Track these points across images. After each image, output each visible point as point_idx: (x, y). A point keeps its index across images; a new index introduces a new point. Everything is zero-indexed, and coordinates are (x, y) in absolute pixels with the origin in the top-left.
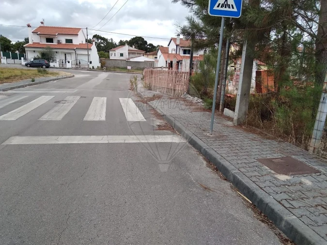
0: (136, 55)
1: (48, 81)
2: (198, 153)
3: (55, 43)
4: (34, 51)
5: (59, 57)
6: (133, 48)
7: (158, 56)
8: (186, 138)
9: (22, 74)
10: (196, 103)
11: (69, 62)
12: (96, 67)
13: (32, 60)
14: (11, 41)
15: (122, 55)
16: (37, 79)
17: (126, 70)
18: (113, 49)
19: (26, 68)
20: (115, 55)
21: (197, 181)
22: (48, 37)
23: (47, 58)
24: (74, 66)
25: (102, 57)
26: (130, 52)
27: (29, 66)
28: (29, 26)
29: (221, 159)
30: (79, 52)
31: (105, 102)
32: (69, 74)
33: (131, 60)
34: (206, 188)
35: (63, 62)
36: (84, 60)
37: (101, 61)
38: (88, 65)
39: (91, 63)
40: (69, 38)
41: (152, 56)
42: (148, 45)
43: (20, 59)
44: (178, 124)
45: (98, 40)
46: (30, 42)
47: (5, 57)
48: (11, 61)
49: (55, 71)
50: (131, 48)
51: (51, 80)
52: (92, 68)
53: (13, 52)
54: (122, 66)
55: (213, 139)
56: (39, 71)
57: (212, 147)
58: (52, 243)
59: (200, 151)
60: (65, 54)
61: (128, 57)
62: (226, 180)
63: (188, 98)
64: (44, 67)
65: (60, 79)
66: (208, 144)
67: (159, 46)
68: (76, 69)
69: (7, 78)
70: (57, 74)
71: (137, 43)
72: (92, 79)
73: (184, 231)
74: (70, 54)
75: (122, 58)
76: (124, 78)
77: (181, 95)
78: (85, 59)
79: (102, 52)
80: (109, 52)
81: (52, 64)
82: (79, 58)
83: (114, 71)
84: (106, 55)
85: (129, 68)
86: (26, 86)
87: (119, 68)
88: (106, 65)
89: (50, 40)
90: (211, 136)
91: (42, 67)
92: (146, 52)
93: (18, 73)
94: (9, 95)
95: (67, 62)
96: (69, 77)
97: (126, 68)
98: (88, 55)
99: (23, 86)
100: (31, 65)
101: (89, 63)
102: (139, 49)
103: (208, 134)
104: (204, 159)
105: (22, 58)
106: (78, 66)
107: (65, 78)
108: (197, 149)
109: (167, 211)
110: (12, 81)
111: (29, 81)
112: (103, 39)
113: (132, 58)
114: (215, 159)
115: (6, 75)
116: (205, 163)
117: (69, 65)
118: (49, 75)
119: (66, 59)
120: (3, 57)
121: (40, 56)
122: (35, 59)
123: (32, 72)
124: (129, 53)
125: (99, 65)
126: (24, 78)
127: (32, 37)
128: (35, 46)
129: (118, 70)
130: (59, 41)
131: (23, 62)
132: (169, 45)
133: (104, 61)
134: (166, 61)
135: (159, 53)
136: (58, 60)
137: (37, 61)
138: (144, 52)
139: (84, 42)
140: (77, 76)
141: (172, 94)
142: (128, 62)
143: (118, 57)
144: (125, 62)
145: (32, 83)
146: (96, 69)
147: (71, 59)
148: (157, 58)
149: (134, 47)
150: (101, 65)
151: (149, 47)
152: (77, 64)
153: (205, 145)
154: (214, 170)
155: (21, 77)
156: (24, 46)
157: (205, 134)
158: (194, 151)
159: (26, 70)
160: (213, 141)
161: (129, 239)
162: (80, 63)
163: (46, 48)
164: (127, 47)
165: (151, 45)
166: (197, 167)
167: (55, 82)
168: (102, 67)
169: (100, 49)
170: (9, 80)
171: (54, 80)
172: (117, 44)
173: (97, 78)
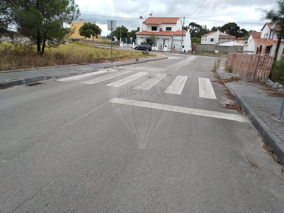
0: (226, 40)
1: (147, 61)
2: (259, 134)
3: (158, 31)
4: (142, 38)
5: (159, 42)
6: (224, 34)
7: (249, 41)
8: (251, 119)
9: (131, 55)
10: (276, 88)
11: (166, 46)
12: (187, 51)
13: (140, 44)
14: (128, 30)
15: (212, 40)
16: (140, 60)
17: (213, 54)
18: (205, 35)
19: (135, 51)
20: (205, 40)
21: (247, 157)
22: (153, 26)
23: (150, 43)
24: (169, 50)
25: (194, 42)
26: (221, 38)
27: (137, 49)
28: (141, 18)
29: (279, 143)
30: (175, 38)
31: (186, 80)
32: (164, 56)
33: (221, 45)
34: (253, 165)
35: (161, 47)
36: (178, 45)
37: (192, 46)
38: (181, 49)
39: (183, 47)
40: (169, 26)
41: (242, 41)
42: (240, 30)
43: (132, 44)
44: (247, 106)
45: (193, 27)
46: (141, 31)
47: (123, 42)
48: (126, 45)
49: (155, 53)
50: (222, 34)
51: (150, 61)
52: (183, 51)
53: (128, 38)
54: (211, 50)
55: (280, 124)
56: (143, 53)
57: (275, 131)
58: (119, 168)
59: (261, 133)
60: (164, 40)
61: (217, 42)
62: (279, 163)
63: (268, 83)
64: (147, 50)
65: (156, 60)
66: (272, 128)
67: (252, 31)
68: (171, 52)
69: (121, 58)
70: (155, 56)
71: (230, 29)
72: (181, 60)
73: (217, 191)
74: (168, 39)
75: (212, 43)
76: (209, 61)
77: (262, 79)
78: (179, 43)
79: (195, 38)
80: (201, 37)
81: (153, 48)
82: (175, 43)
83: (203, 54)
84: (198, 41)
85: (217, 51)
86: (132, 64)
87: (207, 52)
88: (196, 49)
89: (154, 28)
90: (279, 121)
91: (146, 50)
92: (237, 37)
93: (129, 54)
94: (120, 70)
95: (165, 47)
96: (164, 59)
97: (214, 52)
98: (182, 40)
99: (129, 64)
100: (139, 48)
101: (182, 47)
102: (230, 34)
103: (276, 119)
104: (263, 140)
105: (134, 43)
106: (173, 50)
107: (160, 59)
108: (259, 131)
109: (208, 172)
110: (124, 60)
111: (134, 60)
112: (198, 26)
113: (222, 42)
114: (273, 142)
115: (121, 55)
116: (262, 144)
117: (165, 49)
118: (149, 57)
119: (164, 44)
120: (121, 42)
121: (146, 41)
122: (142, 44)
123: (138, 54)
124: (219, 38)
125: (190, 49)
126: (131, 58)
127: (142, 27)
128: (144, 33)
129: (206, 53)
130: (161, 29)
131: (134, 46)
132: (262, 30)
133: (194, 45)
134: (256, 46)
135: (251, 38)
136: (158, 45)
137: (143, 46)
138: (234, 37)
139: (181, 29)
140: (170, 58)
141: (252, 78)
142: (217, 47)
143: (208, 42)
144: (214, 46)
145: (136, 62)
146: (187, 52)
147: (168, 43)
148: (247, 42)
149: (225, 32)
150: (192, 49)
151: (241, 32)
152: (172, 48)
153: (268, 128)
154: (269, 152)
155: (129, 57)
156: (136, 33)
157: (272, 118)
158: (255, 132)
159: (134, 52)
160: (279, 126)
161: (171, 182)
162: (174, 47)
163: (151, 35)
164: (218, 33)
165: (243, 30)
166: (253, 146)
167: (152, 62)
168: (192, 50)
169: (194, 34)
170: (122, 59)
171: (152, 60)
172: (210, 30)
173: (186, 60)
